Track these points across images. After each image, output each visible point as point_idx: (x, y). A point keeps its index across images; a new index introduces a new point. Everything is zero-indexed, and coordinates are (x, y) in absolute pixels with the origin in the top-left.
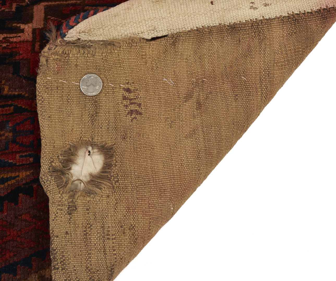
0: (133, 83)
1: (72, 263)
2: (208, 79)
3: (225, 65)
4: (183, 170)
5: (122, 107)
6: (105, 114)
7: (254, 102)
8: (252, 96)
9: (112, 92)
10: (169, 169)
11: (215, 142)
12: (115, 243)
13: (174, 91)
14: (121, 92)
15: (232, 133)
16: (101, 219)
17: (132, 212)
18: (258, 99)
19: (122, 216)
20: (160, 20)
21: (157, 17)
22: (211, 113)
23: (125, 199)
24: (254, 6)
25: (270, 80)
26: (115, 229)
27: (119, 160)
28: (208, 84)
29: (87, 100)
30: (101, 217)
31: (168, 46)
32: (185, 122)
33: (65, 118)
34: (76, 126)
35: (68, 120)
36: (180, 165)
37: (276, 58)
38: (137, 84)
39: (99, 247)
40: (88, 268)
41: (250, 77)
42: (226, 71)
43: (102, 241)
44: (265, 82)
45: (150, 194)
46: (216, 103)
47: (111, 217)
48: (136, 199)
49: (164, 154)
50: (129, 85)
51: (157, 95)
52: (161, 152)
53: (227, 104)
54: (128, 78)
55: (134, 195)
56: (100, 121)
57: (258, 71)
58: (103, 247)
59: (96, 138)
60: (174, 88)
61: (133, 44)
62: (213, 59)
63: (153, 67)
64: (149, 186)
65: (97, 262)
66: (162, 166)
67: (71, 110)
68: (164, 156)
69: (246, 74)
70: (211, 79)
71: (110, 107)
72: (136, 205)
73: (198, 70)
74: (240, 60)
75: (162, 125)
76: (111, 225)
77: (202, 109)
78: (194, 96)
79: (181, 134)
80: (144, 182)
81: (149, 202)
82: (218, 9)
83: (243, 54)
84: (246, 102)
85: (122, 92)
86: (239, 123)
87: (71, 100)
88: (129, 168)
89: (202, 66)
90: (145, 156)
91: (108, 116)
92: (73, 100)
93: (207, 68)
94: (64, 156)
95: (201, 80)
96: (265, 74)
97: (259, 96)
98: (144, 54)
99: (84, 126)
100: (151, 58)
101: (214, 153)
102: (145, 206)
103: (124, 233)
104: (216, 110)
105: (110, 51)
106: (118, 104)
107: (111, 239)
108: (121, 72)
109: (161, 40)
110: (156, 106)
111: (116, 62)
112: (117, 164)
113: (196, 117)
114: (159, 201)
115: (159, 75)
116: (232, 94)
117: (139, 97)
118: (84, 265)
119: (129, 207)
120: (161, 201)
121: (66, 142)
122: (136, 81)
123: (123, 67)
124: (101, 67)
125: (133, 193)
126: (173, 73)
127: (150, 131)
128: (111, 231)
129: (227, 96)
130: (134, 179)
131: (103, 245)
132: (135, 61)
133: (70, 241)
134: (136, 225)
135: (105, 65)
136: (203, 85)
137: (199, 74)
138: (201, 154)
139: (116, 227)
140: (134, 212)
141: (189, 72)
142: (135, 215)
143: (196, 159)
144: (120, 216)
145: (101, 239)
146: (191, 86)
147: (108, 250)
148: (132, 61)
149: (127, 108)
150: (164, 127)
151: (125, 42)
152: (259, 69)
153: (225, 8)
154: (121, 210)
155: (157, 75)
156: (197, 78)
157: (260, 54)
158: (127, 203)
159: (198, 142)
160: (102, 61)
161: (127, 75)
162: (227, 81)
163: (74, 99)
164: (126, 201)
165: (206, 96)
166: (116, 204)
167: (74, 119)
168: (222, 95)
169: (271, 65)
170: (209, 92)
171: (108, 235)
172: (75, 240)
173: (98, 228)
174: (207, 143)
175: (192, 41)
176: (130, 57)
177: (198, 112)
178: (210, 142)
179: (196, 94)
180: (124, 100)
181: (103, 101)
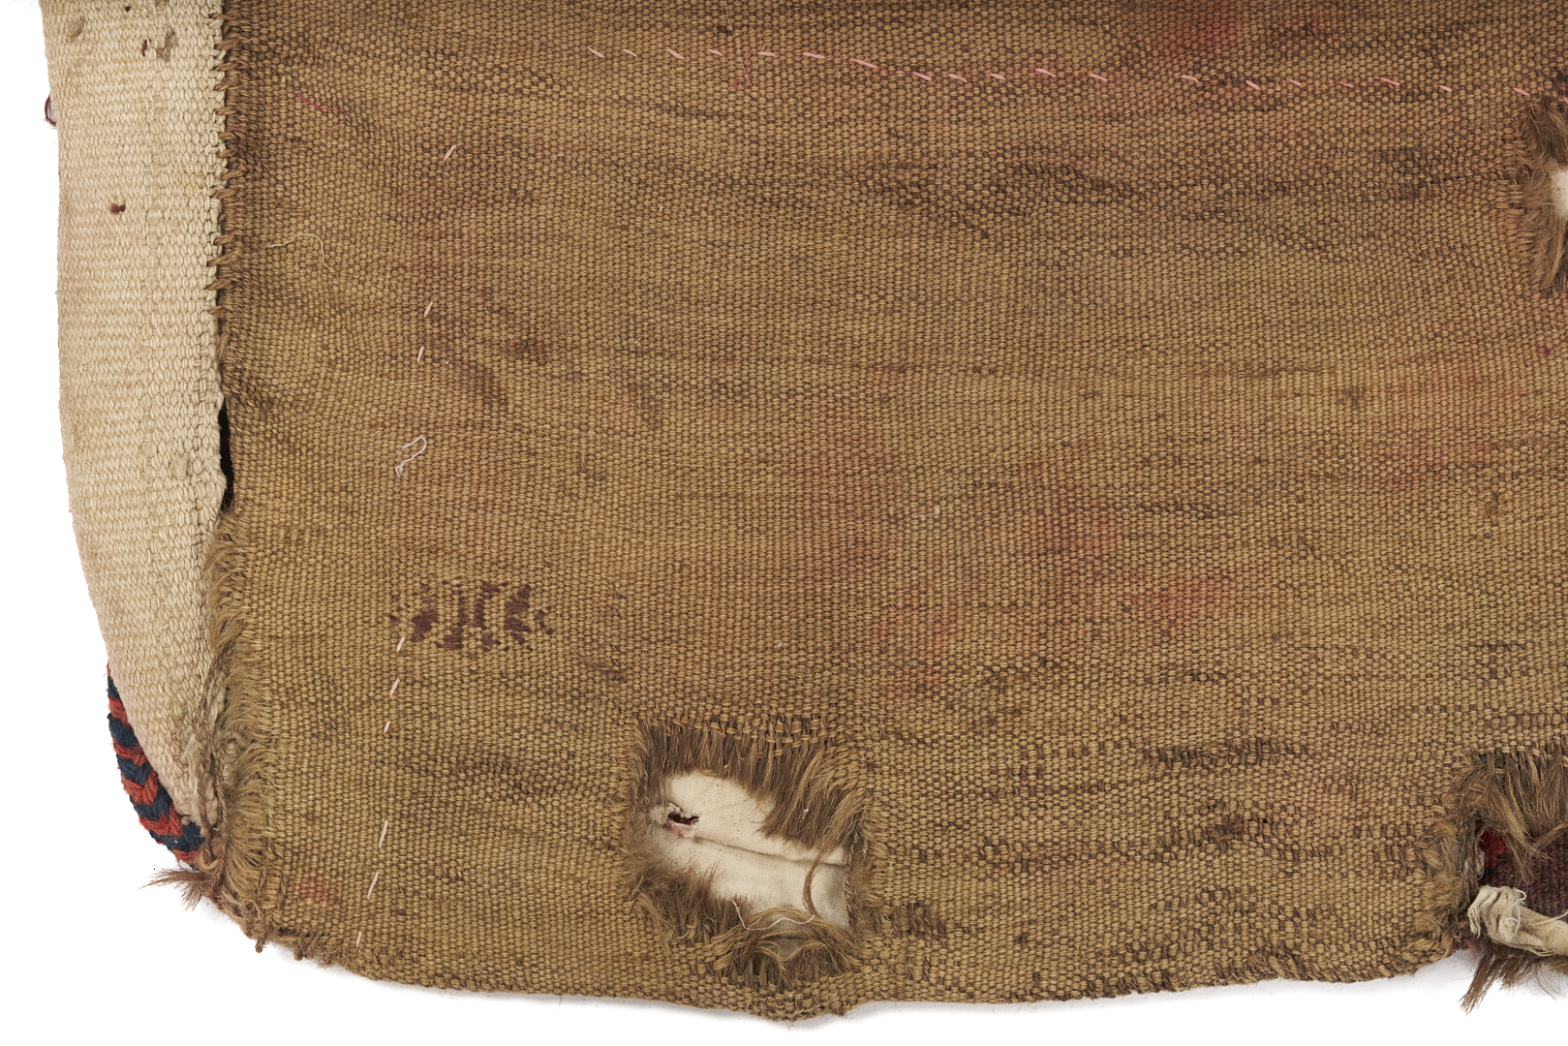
0: (395, 598)
1: (1139, 915)
2: (428, 294)
3: (385, 217)
4: (785, 458)
5: (494, 661)
6: (514, 731)
7: (547, 131)
8: (524, 134)
9: (425, 690)
10: (777, 513)
11: (685, 317)
12: (1055, 748)
13: (454, 440)
14: (425, 652)
15: (659, 241)
16: (962, 800)
17: (937, 675)
18: (540, 114)
19: (949, 718)
20: (152, 431)
21: (137, 439)
22: (568, 307)
23: (883, 699)
24: (159, 41)
25: (469, 51)
26: (1001, 748)
27: (709, 707)
28: (451, 298)
29: (452, 799)
30: (951, 801)
31: (269, 427)
32: (592, 419)
33: (524, 899)
34: (559, 858)
35: (531, 890)
36: (763, 466)
37: (387, 12)
38: (402, 585)
39: (1073, 808)
40: (1156, 853)
41: (448, 128)
42: (410, 220)
43: (1049, 798)
44: (473, 72)
45: (868, 600)
46: (533, 282)
47: (952, 760)
48: (884, 657)
49: (709, 524)
50: (403, 613)
51: (456, 513)
52: (701, 533)
53: (542, 238)
54: (373, 617)
55: (868, 662)
56: (544, 757)
57: (430, 94)
58: (1072, 795)
59: (612, 785)
60: (439, 437)
61: (239, 569)
62: (351, 262)
63: (340, 506)
64: (836, 600)
65: (1131, 819)
66: (763, 537)
67: (493, 870)
68: (717, 527)
69: (434, 141)
70: (429, 281)
71: (487, 708)
72: (907, 658)
73: (385, 330)
74: (377, 152)
75: (588, 512)
76: (986, 762)
77: (547, 342)
78: (488, 366)
79: (637, 443)
80: (819, 616)
81: (900, 605)
82: (148, 187)
83: (354, 134)
84: (547, 160)
85: (428, 647)
86: (626, 205)
87: (453, 864)
88: (752, 672)
89: (372, 310)
90: (708, 599)
91: (525, 719)
92: (453, 856)
93: (380, 294)
94: (687, 922)
95: (428, 326)
96: (445, 69)
97: (525, 105)
98: (282, 532)
99: (563, 828)
100: (302, 506)
101: (731, 325)
102: (915, 622)
103: (1017, 712)
104: (561, 283)
105: (255, 671)
106: (475, 672)
107: (1041, 762)
108: (345, 640)
109: (239, 450)
110: (504, 525)
111: (301, 652)
112: (725, 718)
113: (577, 368)
114: (899, 565)
115: (376, 490)
116: (505, 208)
117: (459, 586)
118: (1145, 867)
119: (914, 686)
120: (899, 561)
121: (627, 910)
122: (388, 585)
123: (323, 626)
124: (320, 717)
125: (860, 666)
126: (379, 433)
127: (605, 564)
128: (1009, 762)
129: (512, 230)
130: (802, 653)
131: (1064, 792)
132: (304, 573)
133: (1055, 926)
134: (988, 663)
135: (312, 699)
136: (450, 317)
137: (399, 330)
138: (730, 378)
139: (992, 744)
140: (937, 668)
141: (387, 366)
142: (949, 664)
143: (746, 402)
144: (949, 725)
145: (1041, 802)
146: (443, 369)
147: (1086, 773)
148: (303, 584)
149: (494, 638)
150: (596, 505)
151: (226, 599)
152: (423, 89)
153: (148, 160)
154: (927, 719)
155: (376, 498)
156: (414, 338)
157: (363, 71)
158: (899, 692)
159: (680, 382)
160: (293, 707)
161: (359, 615)
162: (450, 219)
163: (446, 852)
164: (891, 695)
165: (495, 315)
166: (902, 739)
167: (530, 866)
168: (505, 251)
169: (411, 37)
170: (480, 300)
171: (1023, 774)
172: (1047, 907)
173: (996, 816)
174: (686, 347)
175: (269, 326)
176: (289, 592)
177: (556, 357)
178: (686, 335)
179: (480, 356)
180: (460, 647)
181: (457, 734)
